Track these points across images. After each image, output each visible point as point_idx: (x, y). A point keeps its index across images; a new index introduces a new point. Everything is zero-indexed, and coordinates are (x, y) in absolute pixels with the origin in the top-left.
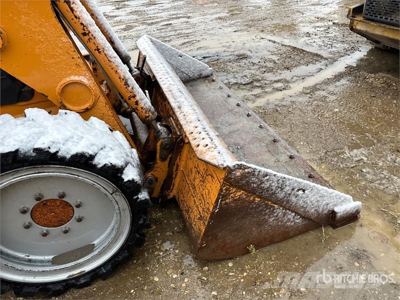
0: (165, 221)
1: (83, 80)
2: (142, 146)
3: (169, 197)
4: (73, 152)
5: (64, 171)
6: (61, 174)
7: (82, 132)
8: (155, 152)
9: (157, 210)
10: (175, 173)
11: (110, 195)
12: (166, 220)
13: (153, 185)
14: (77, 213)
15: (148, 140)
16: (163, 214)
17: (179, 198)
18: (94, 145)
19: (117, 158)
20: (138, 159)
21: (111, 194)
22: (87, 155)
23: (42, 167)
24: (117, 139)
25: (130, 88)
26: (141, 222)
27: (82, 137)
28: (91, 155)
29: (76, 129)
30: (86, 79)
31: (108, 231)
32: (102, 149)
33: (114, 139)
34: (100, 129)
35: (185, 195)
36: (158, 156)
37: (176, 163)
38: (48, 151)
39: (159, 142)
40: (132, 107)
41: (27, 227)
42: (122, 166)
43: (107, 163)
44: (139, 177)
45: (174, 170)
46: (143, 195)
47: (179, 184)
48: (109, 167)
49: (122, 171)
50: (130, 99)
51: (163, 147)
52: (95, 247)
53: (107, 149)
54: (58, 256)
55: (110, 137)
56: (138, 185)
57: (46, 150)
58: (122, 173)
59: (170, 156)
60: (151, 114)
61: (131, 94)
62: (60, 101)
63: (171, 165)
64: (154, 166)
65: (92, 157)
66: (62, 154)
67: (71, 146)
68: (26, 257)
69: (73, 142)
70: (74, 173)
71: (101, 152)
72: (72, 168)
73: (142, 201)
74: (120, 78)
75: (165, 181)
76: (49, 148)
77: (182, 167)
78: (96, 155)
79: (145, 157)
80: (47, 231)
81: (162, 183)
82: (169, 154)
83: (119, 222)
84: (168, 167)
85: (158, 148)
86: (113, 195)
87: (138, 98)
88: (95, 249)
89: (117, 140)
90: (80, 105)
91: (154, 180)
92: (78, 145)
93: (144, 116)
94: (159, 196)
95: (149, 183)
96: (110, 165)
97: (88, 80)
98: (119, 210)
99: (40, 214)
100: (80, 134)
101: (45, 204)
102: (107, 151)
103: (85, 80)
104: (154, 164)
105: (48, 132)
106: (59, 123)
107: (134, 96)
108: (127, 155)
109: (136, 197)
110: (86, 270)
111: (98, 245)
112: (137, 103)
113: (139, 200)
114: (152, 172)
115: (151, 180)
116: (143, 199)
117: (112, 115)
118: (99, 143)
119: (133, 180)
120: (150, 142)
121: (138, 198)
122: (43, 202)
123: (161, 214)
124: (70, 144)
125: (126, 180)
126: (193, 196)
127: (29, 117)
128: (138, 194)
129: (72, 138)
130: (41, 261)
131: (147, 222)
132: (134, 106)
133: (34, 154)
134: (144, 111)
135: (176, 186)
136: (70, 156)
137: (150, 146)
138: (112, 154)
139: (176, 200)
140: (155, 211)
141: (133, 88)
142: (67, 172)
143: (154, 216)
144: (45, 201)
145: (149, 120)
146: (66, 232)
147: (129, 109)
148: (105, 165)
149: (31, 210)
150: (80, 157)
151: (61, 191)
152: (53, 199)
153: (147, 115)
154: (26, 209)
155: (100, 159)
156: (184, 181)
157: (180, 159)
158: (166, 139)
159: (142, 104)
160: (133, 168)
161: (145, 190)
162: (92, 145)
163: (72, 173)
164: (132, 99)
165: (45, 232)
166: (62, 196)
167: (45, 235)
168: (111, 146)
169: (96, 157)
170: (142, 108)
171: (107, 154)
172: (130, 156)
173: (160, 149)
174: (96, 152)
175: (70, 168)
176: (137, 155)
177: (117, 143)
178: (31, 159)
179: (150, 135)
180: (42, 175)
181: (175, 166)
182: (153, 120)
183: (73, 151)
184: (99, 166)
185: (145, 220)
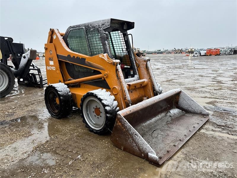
22: (101, 99)
53: (107, 101)
54: (96, 123)
66: (98, 97)
87: (126, 96)
110: (96, 129)
118: (106, 98)
125: (106, 108)
130: (93, 122)
146: (98, 118)
153: (127, 102)
154: (94, 108)
160: (110, 108)
170: (127, 99)
174: (104, 100)
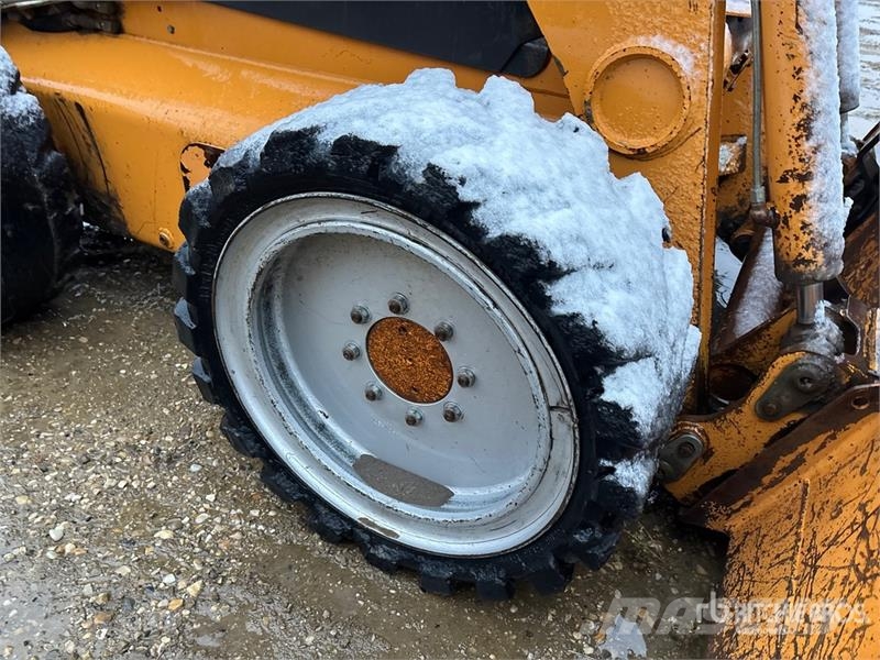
0: (658, 576)
1: (680, 60)
2: (729, 341)
3: (713, 525)
4: (513, 227)
5: (470, 271)
6: (459, 274)
7: (577, 193)
8: (755, 379)
9: (657, 529)
10: (774, 474)
11: (545, 406)
12: (663, 574)
13: (687, 463)
14: (456, 397)
15: (756, 334)
16: (665, 552)
17: (737, 551)
18: (584, 241)
19: (626, 318)
20: (689, 365)
21: (551, 408)
22: (543, 255)
23: (425, 227)
24: (668, 272)
25: (807, 145)
26: (581, 537)
27: (568, 205)
28: (552, 264)
29: (570, 175)
30: (691, 59)
31: (497, 490)
32: (598, 267)
33: (656, 264)
34: (636, 212)
35: (766, 561)
36: (757, 393)
37: (801, 449)
38: (454, 188)
39: (790, 358)
40: (773, 209)
41: (349, 356)
42: (621, 351)
43: (585, 312)
44: (653, 414)
45: (780, 465)
46: (633, 475)
47: (766, 514)
48: (582, 328)
49: (615, 366)
50: (784, 180)
51: (791, 379)
52: (450, 503)
53: (613, 277)
54: (375, 460)
55: (647, 251)
56: (636, 436)
57: (452, 182)
58: (610, 369)
59: (797, 417)
60: (820, 259)
61: (798, 165)
62: (587, 98)
63: (778, 443)
64: (724, 413)
65: (553, 272)
66: (483, 215)
67: (520, 209)
68: (321, 415)
69: (534, 202)
70: (489, 292)
71: (591, 274)
72: (489, 272)
73: (616, 488)
74: (796, 98)
75: (727, 475)
76: (462, 181)
77: (812, 471)
78: (569, 272)
79: (717, 374)
80: (380, 391)
81: (718, 473)
82: (796, 410)
83: (527, 492)
84: (766, 445)
85: (773, 373)
86: (555, 414)
87: (812, 187)
88: (445, 506)
89: (664, 274)
90: (630, 132)
91: (699, 451)
92: (540, 216)
93: (794, 254)
94: (685, 499)
95: (680, 448)
96: (588, 324)
97: (696, 65)
98: (547, 463)
99: (385, 343)
100: (568, 193)
101: (404, 329)
102: (607, 281)
103: (685, 60)
104: (728, 409)
105: (491, 143)
106: (537, 140)
107: (804, 178)
108: (662, 332)
109: (608, 464)
110: (402, 535)
111: (458, 503)
112: (799, 202)
113: (611, 478)
114: (709, 427)
115: (689, 444)
116: (625, 484)
117: (699, 203)
118: (602, 242)
119: (628, 413)
120: (760, 344)
121: (612, 470)
122: (402, 320)
123: (659, 547)
124: (522, 200)
125: (607, 397)
126: (789, 588)
127: (485, 95)
128: (618, 460)
129: (541, 190)
130: (340, 446)
131: (599, 552)
132: (783, 208)
133: (420, 180)
134: (806, 238)
135: (752, 511)
136: (499, 234)
137: (751, 355)
138: (616, 297)
139: (726, 549)
140: (648, 528)
141: (816, 150)
142: (475, 277)
143: (638, 538)
144: (408, 321)
145: (801, 273)
146: (412, 421)
147: (762, 212)
148: (574, 316)
149: (373, 322)
150: (521, 250)
151: (449, 322)
152: (424, 329)
153: (808, 255)
154: (364, 314)
155: (571, 291)
156: (790, 517)
157: (823, 446)
158: (818, 362)
159: (811, 214)
160: (655, 380)
161: (650, 463)
162: (579, 239)
163: (486, 288)
164: (793, 184)
165: (375, 389)
166: (445, 334)
167: (371, 396)
168: (633, 276)
169: (566, 278)
170: (805, 226)
171: (604, 290)
172: (672, 339)
173: (779, 379)
174: (576, 264)
175: (483, 267)
176: (695, 352)
177: (659, 277)
178: (409, 188)
179: (774, 321)
180: (418, 251)
181: (791, 457)
182: (814, 281)
183: (514, 224)
184: (558, 310)
185: (593, 542)
